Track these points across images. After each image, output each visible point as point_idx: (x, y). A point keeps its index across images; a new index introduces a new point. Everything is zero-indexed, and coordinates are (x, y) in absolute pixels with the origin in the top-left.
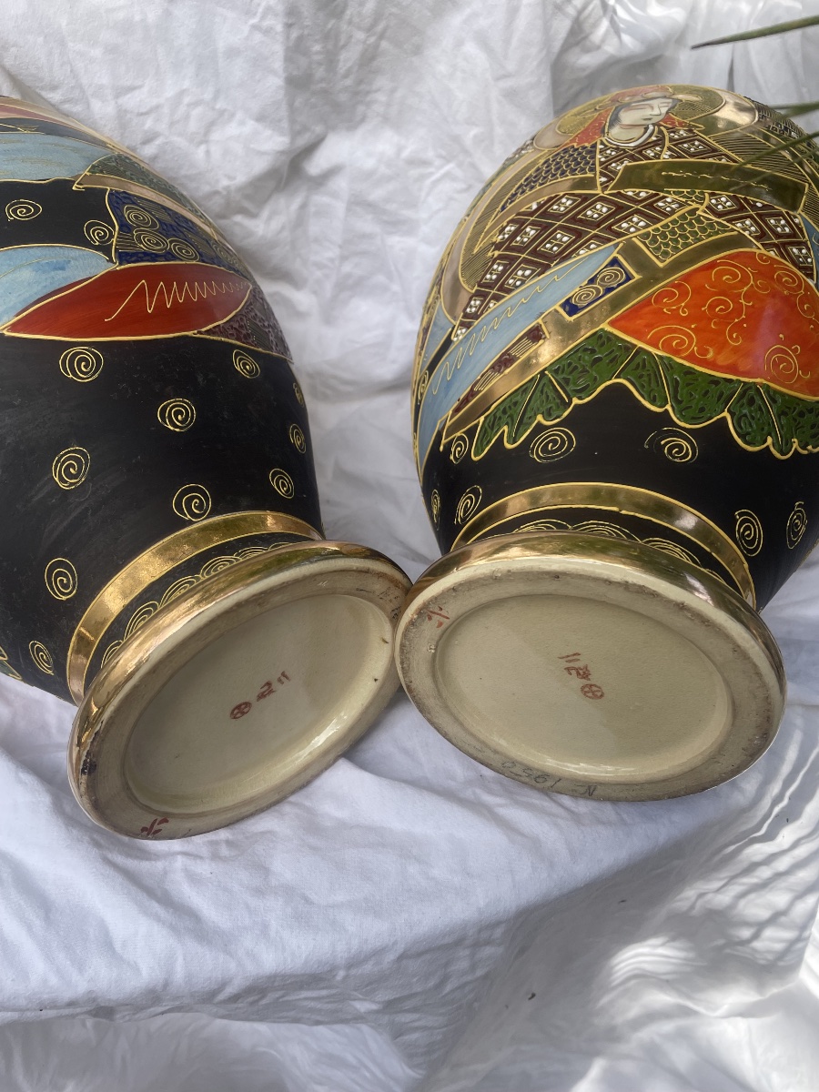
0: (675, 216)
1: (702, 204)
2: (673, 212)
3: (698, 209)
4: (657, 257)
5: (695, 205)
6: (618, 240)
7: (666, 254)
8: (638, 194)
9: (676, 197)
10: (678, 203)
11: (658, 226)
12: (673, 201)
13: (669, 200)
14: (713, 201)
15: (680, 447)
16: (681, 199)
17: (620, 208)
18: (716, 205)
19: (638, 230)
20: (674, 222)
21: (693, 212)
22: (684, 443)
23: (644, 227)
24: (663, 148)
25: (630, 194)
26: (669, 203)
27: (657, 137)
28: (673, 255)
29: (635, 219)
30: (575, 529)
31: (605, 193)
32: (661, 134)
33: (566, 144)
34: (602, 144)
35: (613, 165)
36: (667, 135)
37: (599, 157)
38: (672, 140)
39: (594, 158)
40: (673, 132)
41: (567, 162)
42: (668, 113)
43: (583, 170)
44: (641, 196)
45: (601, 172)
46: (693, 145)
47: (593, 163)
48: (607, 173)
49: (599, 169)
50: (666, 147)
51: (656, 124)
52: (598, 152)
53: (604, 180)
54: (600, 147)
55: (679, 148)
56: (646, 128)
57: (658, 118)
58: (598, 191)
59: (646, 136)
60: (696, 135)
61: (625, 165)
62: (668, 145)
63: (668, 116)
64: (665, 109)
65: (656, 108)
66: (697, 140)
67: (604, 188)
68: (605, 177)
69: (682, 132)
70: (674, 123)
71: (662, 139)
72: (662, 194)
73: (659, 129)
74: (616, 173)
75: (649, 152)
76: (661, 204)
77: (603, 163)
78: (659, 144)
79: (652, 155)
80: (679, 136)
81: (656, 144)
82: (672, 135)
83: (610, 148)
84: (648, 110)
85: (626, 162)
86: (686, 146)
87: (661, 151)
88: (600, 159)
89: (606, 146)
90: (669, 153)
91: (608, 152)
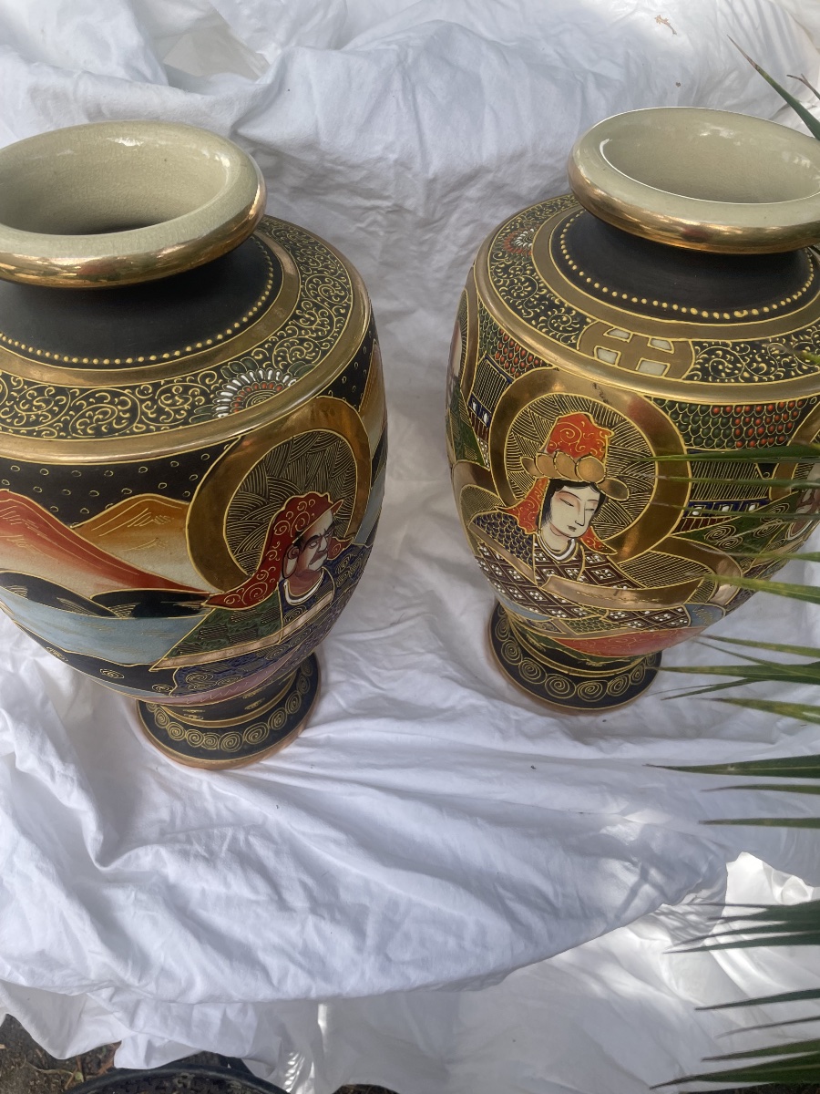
0: (584, 618)
1: (603, 615)
2: (583, 616)
3: (600, 617)
5: (598, 615)
6: (551, 616)
7: (580, 632)
8: (560, 599)
9: (586, 609)
10: (587, 612)
11: (573, 619)
12: (584, 611)
13: (581, 609)
14: (612, 614)
16: (589, 611)
17: (550, 602)
19: (562, 617)
20: (584, 620)
21: (597, 618)
23: (566, 617)
24: (579, 570)
25: (556, 597)
26: (581, 611)
27: (576, 557)
28: (584, 633)
29: (560, 612)
30: (549, 677)
31: (540, 588)
32: (579, 555)
33: (511, 511)
34: (537, 542)
35: (544, 570)
36: (584, 558)
37: (534, 555)
38: (587, 564)
39: (531, 552)
40: (590, 555)
41: (514, 537)
42: (590, 524)
43: (525, 558)
44: (563, 601)
45: (536, 571)
46: (604, 571)
47: (531, 558)
48: (541, 574)
49: (535, 566)
50: (582, 570)
51: (577, 539)
52: (534, 549)
53: (538, 578)
54: (535, 544)
55: (592, 574)
56: (570, 542)
57: (580, 531)
58: (536, 583)
59: (568, 553)
60: (608, 561)
61: (552, 575)
62: (583, 568)
63: (589, 528)
64: (589, 515)
65: (582, 508)
66: (608, 567)
67: (540, 584)
68: (540, 576)
69: (596, 557)
70: (592, 542)
71: (580, 561)
72: (577, 605)
73: (579, 547)
74: (546, 578)
75: (569, 570)
76: (576, 610)
77: (537, 563)
78: (577, 566)
79: (571, 574)
80: (593, 561)
81: (575, 564)
82: (588, 558)
83: (542, 551)
84: (575, 508)
85: (553, 572)
86: (597, 572)
87: (578, 573)
88: (536, 557)
89: (539, 547)
90: (583, 577)
91: (541, 554)
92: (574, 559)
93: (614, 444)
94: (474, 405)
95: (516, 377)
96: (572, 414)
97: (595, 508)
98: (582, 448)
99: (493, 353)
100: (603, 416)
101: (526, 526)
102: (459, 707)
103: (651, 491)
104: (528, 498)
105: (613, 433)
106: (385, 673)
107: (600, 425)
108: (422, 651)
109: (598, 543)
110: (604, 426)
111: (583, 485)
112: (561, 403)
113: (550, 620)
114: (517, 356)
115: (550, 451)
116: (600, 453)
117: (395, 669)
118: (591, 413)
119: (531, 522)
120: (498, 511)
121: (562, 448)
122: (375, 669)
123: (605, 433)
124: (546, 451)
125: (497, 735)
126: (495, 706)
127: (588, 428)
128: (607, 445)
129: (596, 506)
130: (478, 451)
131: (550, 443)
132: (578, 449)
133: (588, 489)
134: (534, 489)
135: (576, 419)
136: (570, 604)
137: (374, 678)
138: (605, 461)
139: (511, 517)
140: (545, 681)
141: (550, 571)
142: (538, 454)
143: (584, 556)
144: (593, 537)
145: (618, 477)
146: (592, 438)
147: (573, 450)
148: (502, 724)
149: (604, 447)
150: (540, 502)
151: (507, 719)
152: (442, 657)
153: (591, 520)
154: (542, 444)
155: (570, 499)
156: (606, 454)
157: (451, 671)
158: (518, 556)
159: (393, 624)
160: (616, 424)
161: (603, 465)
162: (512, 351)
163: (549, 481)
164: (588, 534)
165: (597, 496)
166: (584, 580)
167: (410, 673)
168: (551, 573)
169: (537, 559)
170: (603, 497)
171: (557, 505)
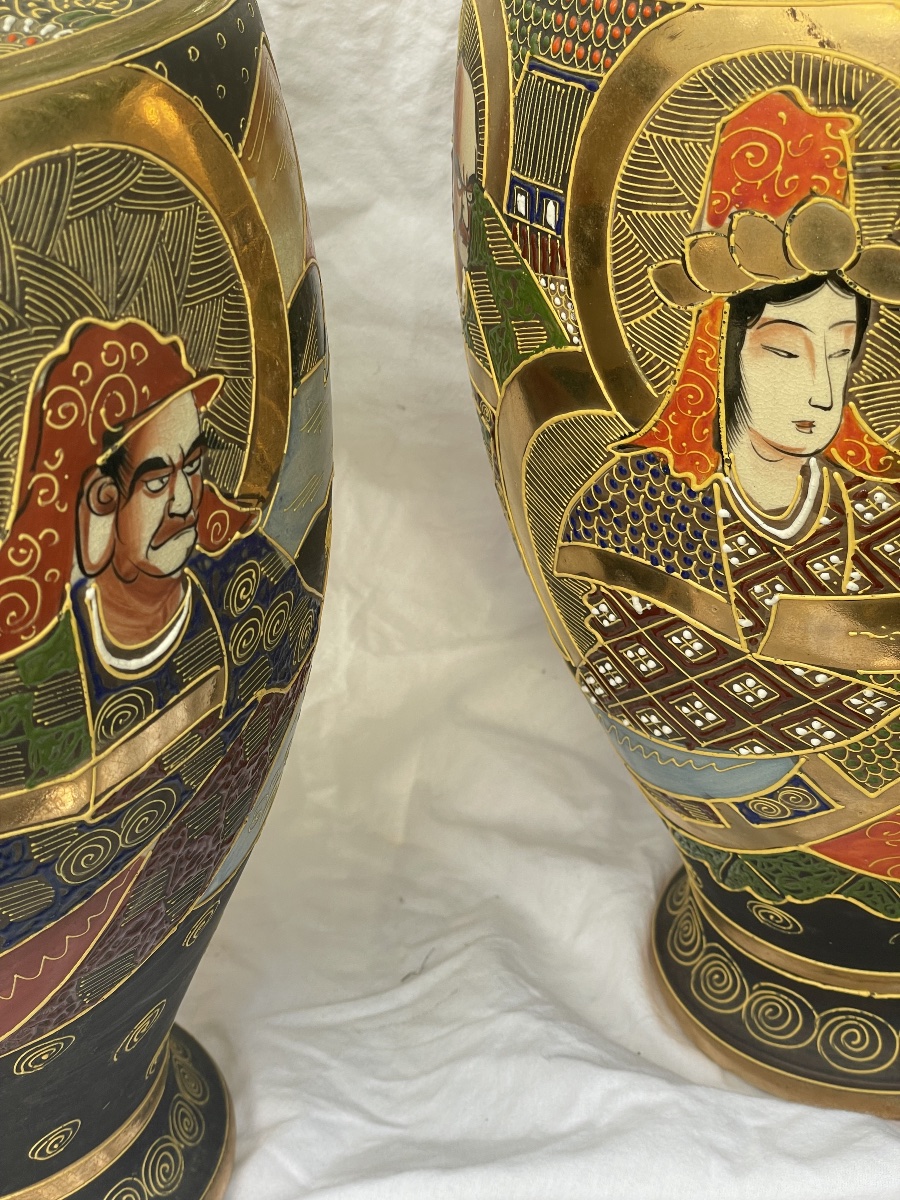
0: (880, 724)
2: (878, 716)
4: (863, 785)
6: (796, 753)
7: (876, 782)
8: (811, 676)
9: (879, 687)
10: (884, 699)
11: (854, 739)
12: (876, 695)
13: (868, 693)
16: (889, 690)
17: (788, 699)
19: (824, 742)
20: (882, 733)
23: (834, 740)
24: (843, 556)
25: (798, 672)
26: (870, 699)
27: (829, 516)
28: (887, 783)
29: (816, 725)
30: (824, 1021)
31: (756, 657)
32: (837, 508)
33: (650, 439)
34: (725, 505)
35: (758, 588)
36: (849, 510)
37: (726, 548)
38: (861, 529)
39: (715, 544)
40: (861, 497)
41: (666, 519)
42: (847, 397)
43: (703, 572)
44: (821, 679)
45: (738, 602)
47: (719, 566)
48: (749, 606)
49: (731, 584)
50: (850, 554)
51: (824, 457)
52: (722, 528)
53: (747, 623)
54: (723, 513)
55: (875, 557)
56: (805, 471)
57: (828, 425)
58: (743, 646)
59: (808, 504)
61: (776, 598)
62: (853, 545)
63: (847, 415)
64: (841, 367)
65: (820, 356)
67: (753, 644)
68: (750, 615)
69: (879, 497)
70: (861, 453)
71: (840, 524)
72: (855, 681)
73: (832, 479)
74: (766, 613)
75: (818, 566)
76: (855, 701)
77: (736, 573)
78: (835, 543)
79: (826, 576)
80: (874, 512)
81: (830, 540)
82: (860, 507)
83: (743, 527)
84: (802, 362)
85: (778, 587)
86: (888, 547)
87: (842, 568)
88: (730, 555)
89: (734, 517)
90: (857, 575)
91: (741, 540)
92: (825, 521)
93: (865, 148)
94: (521, 200)
95: (606, 70)
96: (751, 100)
97: (851, 347)
98: (792, 183)
99: (544, 47)
100: (825, 83)
101: (691, 467)
102: (605, 1120)
104: (685, 378)
105: (857, 120)
106: (400, 1088)
107: (823, 106)
108: (491, 1012)
109: (878, 451)
110: (834, 107)
111: (811, 285)
112: (720, 84)
113: (795, 771)
114: (601, 20)
115: (715, 221)
116: (836, 183)
117: (426, 1073)
118: (797, 84)
119: (701, 447)
120: (618, 455)
121: (744, 200)
122: (373, 1083)
123: (838, 123)
124: (706, 226)
125: (715, 1165)
126: (700, 1100)
127: (798, 124)
128: (850, 153)
129: (853, 336)
130: (546, 317)
131: (712, 197)
132: (782, 189)
133: (826, 293)
134: (696, 344)
135: (763, 113)
136: (839, 683)
137: (374, 1106)
138: (853, 202)
139: (652, 458)
140: (817, 1035)
141: (772, 586)
142: (688, 241)
143: (847, 502)
144: (860, 435)
146: (811, 147)
147: (772, 196)
148: (725, 1141)
149: (844, 164)
150: (713, 377)
151: (734, 1126)
152: (541, 1017)
153: (848, 384)
154: (692, 210)
155: (787, 340)
156: (852, 180)
157: (568, 1040)
158: (685, 575)
159: (407, 978)
160: (859, 95)
161: (850, 211)
162: (587, 16)
163: (727, 306)
164: (848, 427)
165: (848, 308)
166: (861, 583)
167: (468, 1069)
168: (775, 591)
169: (735, 561)
170: (864, 307)
171: (757, 370)
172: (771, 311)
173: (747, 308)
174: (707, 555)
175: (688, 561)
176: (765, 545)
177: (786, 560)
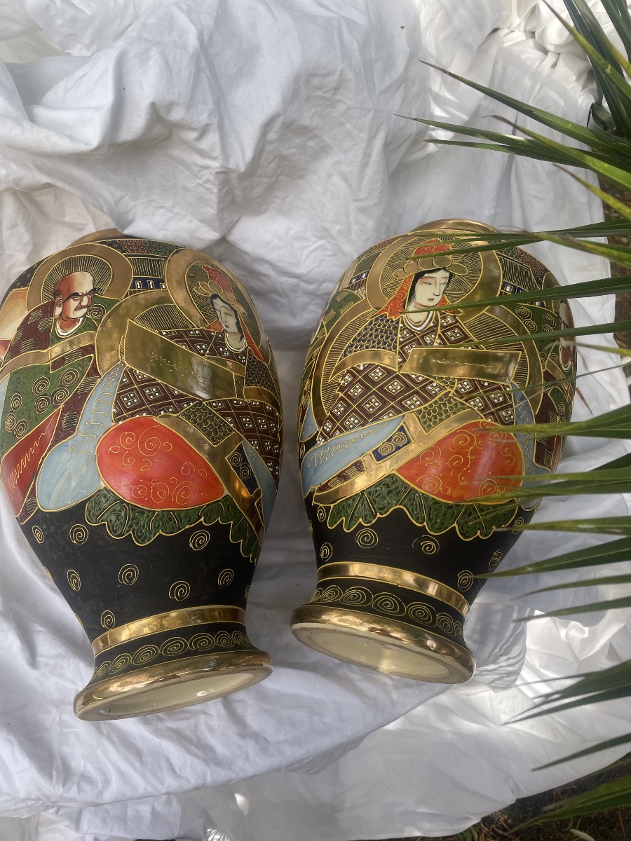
0: (436, 398)
1: (452, 388)
2: (436, 394)
3: (450, 392)
4: (425, 429)
5: (449, 389)
6: (404, 414)
7: (429, 427)
8: (417, 378)
9: (439, 382)
10: (439, 387)
11: (426, 405)
12: (437, 385)
13: (434, 384)
14: (459, 386)
15: (430, 546)
16: (441, 384)
17: (407, 387)
18: (461, 388)
19: (416, 407)
20: (436, 402)
21: (447, 395)
22: (432, 543)
23: (419, 405)
24: (435, 335)
25: (413, 376)
26: (435, 387)
27: (434, 323)
28: (433, 428)
29: (415, 398)
31: (400, 372)
32: (437, 319)
33: (383, 311)
34: (402, 323)
35: (407, 347)
36: (440, 321)
37: (399, 336)
38: (442, 327)
40: (444, 318)
41: (381, 332)
42: (444, 293)
43: (390, 345)
44: (420, 379)
45: (399, 353)
46: (454, 332)
47: (396, 342)
48: (403, 353)
49: (398, 348)
50: (438, 335)
52: (399, 331)
54: (401, 325)
55: (445, 336)
57: (437, 299)
58: (397, 369)
59: (428, 321)
60: (457, 321)
61: (412, 350)
62: (439, 332)
63: (443, 298)
64: (443, 287)
65: (438, 284)
66: (458, 327)
67: (401, 367)
68: (402, 357)
69: (449, 318)
71: (436, 326)
72: (431, 379)
73: (436, 314)
74: (407, 355)
75: (427, 338)
76: (430, 388)
77: (401, 343)
78: (434, 331)
79: (429, 341)
80: (447, 323)
81: (432, 330)
82: (443, 321)
83: (407, 328)
84: (433, 286)
85: (414, 346)
86: (449, 334)
87: (434, 339)
88: (400, 338)
89: (404, 325)
90: (439, 341)
91: (405, 333)
92: (432, 324)
93: (455, 248)
96: (428, 241)
97: (447, 282)
98: (436, 252)
101: (394, 314)
103: (480, 270)
104: (399, 292)
105: (454, 244)
111: (438, 270)
113: (402, 423)
115: (415, 260)
118: (439, 238)
119: (399, 308)
124: (412, 261)
129: (448, 280)
132: (433, 253)
133: (442, 272)
134: (403, 284)
136: (426, 380)
139: (382, 316)
140: (372, 603)
142: (406, 265)
143: (440, 319)
144: (446, 302)
145: (459, 263)
146: (441, 247)
150: (407, 291)
153: (445, 290)
154: (408, 259)
155: (429, 281)
158: (384, 348)
161: (450, 257)
163: (414, 275)
164: (443, 300)
165: (447, 274)
166: (439, 344)
168: (412, 347)
169: (401, 339)
170: (451, 275)
171: (420, 288)
172: (426, 275)
173: (419, 275)
174: (392, 339)
175: (385, 343)
176: (413, 333)
177: (418, 337)
